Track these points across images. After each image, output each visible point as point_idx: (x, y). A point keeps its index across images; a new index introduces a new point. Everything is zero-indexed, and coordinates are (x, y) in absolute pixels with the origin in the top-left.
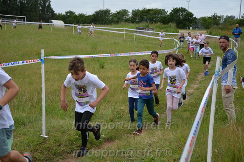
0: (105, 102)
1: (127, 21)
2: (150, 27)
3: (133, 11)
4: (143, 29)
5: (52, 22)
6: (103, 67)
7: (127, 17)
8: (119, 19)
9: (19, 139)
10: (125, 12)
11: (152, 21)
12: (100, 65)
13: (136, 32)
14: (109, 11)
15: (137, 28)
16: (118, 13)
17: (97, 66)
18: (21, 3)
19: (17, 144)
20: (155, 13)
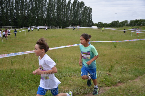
0: (117, 63)
1: (127, 25)
2: (139, 28)
3: (130, 21)
4: (136, 29)
5: (92, 27)
6: (116, 47)
7: (127, 24)
8: (123, 25)
9: (78, 79)
10: (126, 22)
11: (140, 25)
12: (114, 46)
13: (132, 30)
14: (119, 21)
15: (132, 29)
16: (123, 22)
17: (113, 46)
18: (80, 19)
19: (77, 81)
20: (142, 22)
